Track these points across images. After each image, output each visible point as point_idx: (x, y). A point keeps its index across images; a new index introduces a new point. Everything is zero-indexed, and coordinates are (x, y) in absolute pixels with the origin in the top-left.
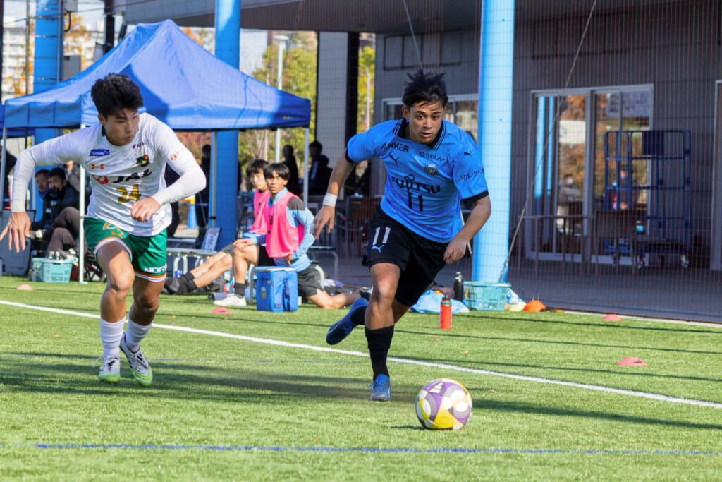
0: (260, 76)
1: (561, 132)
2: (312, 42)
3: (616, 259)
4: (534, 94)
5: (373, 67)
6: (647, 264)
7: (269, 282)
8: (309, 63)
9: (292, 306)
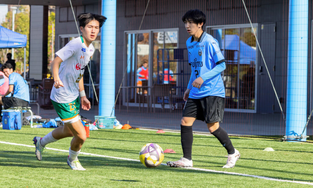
0: (5, 25)
1: (138, 50)
2: (27, 10)
3: (163, 106)
4: (126, 33)
5: (54, 21)
6: (176, 108)
7: (8, 117)
8: (27, 19)
9: (19, 127)
